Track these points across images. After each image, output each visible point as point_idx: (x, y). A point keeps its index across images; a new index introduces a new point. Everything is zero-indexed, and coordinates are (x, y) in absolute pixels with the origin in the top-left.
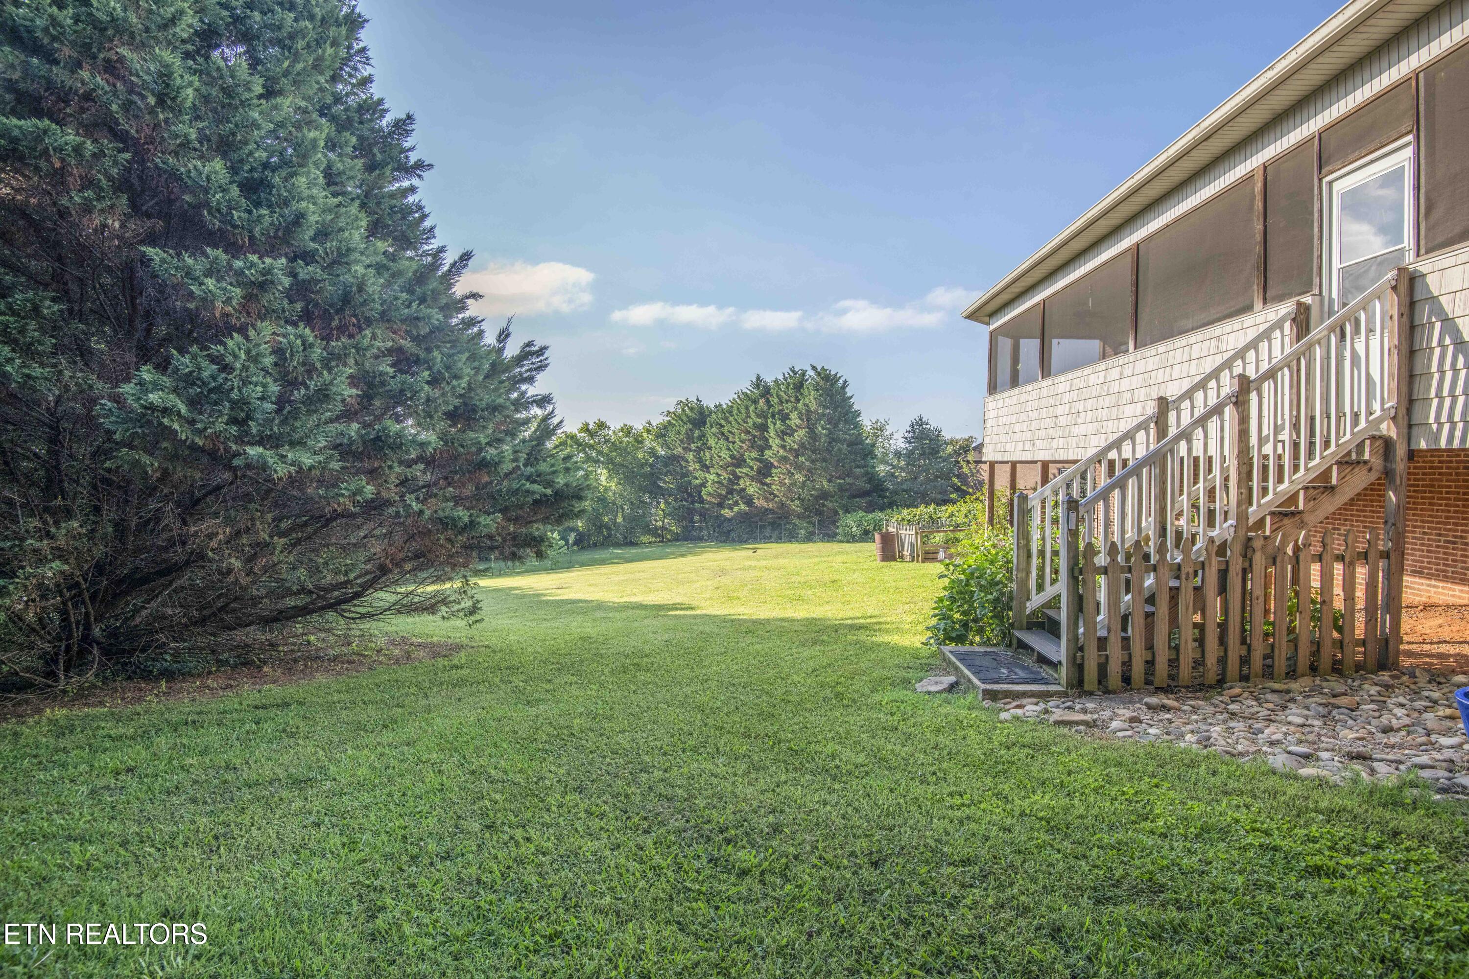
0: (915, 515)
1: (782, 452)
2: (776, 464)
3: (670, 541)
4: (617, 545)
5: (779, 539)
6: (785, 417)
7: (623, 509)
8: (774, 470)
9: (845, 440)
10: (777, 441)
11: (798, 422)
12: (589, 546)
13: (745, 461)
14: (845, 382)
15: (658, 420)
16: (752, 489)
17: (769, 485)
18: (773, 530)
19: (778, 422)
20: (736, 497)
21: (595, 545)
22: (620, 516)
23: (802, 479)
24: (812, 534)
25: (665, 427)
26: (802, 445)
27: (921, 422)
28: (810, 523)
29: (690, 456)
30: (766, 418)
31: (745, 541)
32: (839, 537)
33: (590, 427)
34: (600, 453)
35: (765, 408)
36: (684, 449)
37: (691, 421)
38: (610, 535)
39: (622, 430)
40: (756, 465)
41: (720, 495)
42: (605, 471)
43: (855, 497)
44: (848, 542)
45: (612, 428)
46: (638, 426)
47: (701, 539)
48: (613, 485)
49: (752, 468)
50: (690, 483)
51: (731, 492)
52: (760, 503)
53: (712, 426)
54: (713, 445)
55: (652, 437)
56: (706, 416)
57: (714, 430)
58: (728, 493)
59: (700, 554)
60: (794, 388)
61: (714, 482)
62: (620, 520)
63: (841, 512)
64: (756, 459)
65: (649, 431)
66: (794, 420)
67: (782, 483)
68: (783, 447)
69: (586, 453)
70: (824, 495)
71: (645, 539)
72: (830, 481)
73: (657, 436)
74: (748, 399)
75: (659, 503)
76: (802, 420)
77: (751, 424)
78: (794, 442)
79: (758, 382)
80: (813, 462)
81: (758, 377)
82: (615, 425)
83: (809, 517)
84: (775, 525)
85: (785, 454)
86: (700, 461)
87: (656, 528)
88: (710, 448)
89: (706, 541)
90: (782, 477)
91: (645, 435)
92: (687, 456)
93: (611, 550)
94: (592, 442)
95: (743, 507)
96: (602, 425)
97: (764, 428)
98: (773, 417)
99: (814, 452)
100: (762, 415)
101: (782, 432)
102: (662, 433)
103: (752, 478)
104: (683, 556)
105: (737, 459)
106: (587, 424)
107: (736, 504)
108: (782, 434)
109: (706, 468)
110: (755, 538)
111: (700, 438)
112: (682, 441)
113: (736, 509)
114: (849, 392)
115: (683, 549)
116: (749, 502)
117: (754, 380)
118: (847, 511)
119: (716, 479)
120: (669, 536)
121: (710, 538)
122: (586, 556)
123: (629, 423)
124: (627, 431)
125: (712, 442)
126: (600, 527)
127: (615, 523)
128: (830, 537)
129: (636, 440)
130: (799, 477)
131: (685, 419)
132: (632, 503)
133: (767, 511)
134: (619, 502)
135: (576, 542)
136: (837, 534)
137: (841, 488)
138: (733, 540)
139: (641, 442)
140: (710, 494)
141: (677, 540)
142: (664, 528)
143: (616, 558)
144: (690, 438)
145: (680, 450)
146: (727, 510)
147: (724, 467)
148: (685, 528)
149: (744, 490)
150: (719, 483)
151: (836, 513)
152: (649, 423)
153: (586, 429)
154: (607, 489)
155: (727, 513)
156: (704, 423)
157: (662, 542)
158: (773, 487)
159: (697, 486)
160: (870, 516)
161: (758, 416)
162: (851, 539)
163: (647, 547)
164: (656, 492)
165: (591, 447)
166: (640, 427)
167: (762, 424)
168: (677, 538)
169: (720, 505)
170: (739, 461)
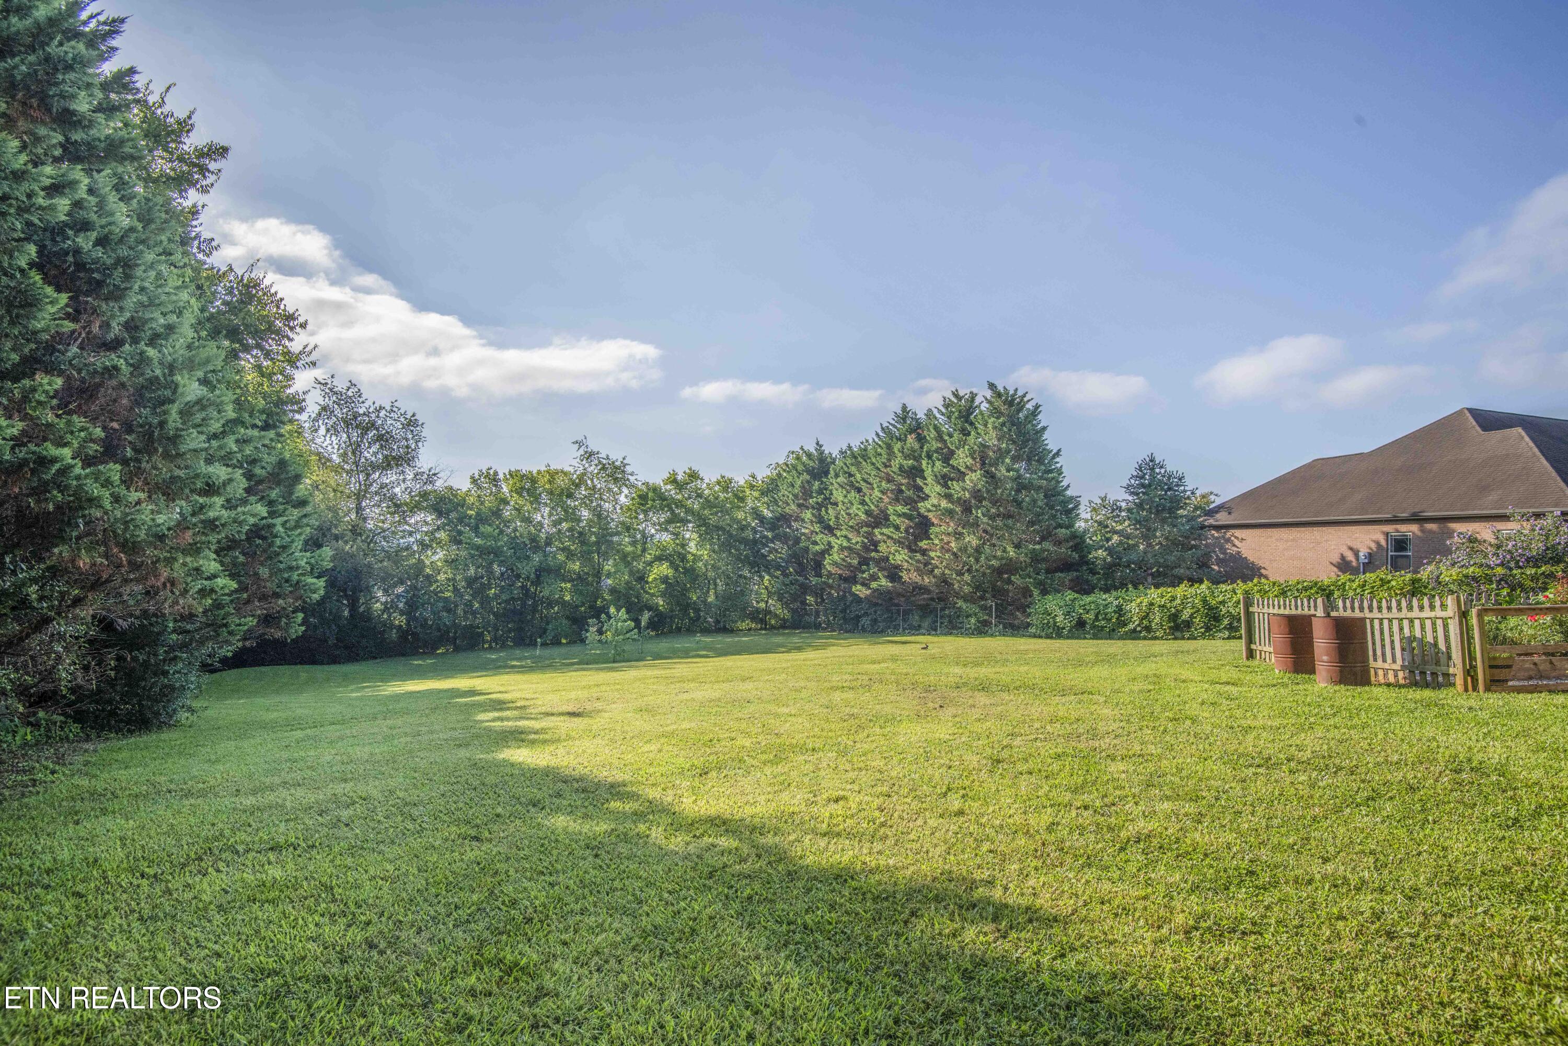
0: (1173, 599)
1: (944, 504)
2: (935, 521)
3: (773, 627)
4: (706, 631)
5: (933, 630)
6: (947, 457)
7: (716, 584)
8: (933, 530)
9: (1040, 487)
10: (938, 488)
11: (969, 461)
12: (671, 632)
13: (887, 518)
14: (1037, 407)
15: (763, 473)
16: (900, 557)
17: (924, 552)
18: (923, 617)
19: (938, 464)
20: (874, 570)
21: (679, 630)
22: (712, 592)
23: (975, 542)
24: (986, 623)
25: (773, 480)
26: (977, 495)
27: (1151, 465)
28: (984, 608)
29: (808, 515)
30: (918, 459)
31: (882, 632)
32: (1032, 630)
33: (679, 478)
34: (689, 511)
35: (917, 446)
36: (799, 506)
37: (810, 472)
38: (699, 617)
39: (719, 483)
40: (903, 523)
41: (850, 565)
42: (695, 536)
43: (1058, 570)
44: (1048, 637)
45: (707, 481)
46: (740, 479)
47: (817, 627)
48: (704, 553)
49: (897, 528)
50: (806, 550)
51: (864, 562)
52: (910, 576)
53: (837, 476)
54: (840, 498)
55: (756, 494)
56: (828, 465)
57: (841, 479)
58: (860, 564)
59: (824, 647)
60: (960, 417)
61: (842, 548)
62: (711, 598)
63: (1036, 593)
64: (904, 515)
65: (752, 487)
66: (962, 458)
67: (945, 549)
68: (948, 497)
69: (673, 512)
70: (1009, 567)
71: (743, 625)
72: (1017, 546)
73: (763, 493)
74: (889, 437)
75: (762, 578)
76: (974, 459)
77: (895, 469)
78: (964, 489)
79: (904, 414)
80: (992, 518)
81: (904, 408)
82: (710, 476)
83: (982, 598)
84: (926, 610)
85: (950, 506)
86: (821, 520)
87: (758, 611)
88: (836, 504)
89: (824, 629)
90: (946, 539)
91: (748, 492)
92: (803, 515)
93: (698, 637)
94: (679, 497)
95: (884, 582)
96: (693, 476)
97: (915, 472)
98: (929, 457)
99: (994, 503)
100: (913, 455)
101: (944, 477)
102: (770, 489)
103: (899, 542)
104: (799, 649)
105: (876, 517)
106: (675, 474)
107: (874, 578)
108: (944, 480)
109: (830, 530)
110: (896, 628)
111: (820, 492)
112: (796, 496)
113: (874, 585)
114: (1043, 419)
115: (796, 640)
116: (894, 574)
117: (899, 411)
118: (1044, 592)
119: (845, 544)
120: (773, 622)
121: (830, 627)
122: (664, 645)
123: (728, 475)
124: (725, 484)
125: (838, 495)
126: (685, 607)
127: (705, 602)
128: (1015, 629)
129: (736, 496)
130: (972, 540)
131: (800, 468)
132: (728, 577)
133: (919, 589)
134: (711, 574)
135: (652, 625)
136: (1028, 625)
137: (1036, 558)
138: (864, 630)
139: (742, 499)
140: (835, 564)
141: (783, 627)
142: (767, 612)
143: (704, 649)
144: (807, 494)
145: (793, 507)
146: (859, 587)
147: (856, 529)
148: (794, 611)
149: (887, 559)
150: (849, 548)
151: (1026, 592)
152: (753, 477)
153: (673, 480)
154: (697, 558)
155: (860, 590)
156: (826, 473)
157: (765, 629)
158: (932, 554)
159: (817, 554)
160: (1088, 599)
161: (906, 457)
162: (1056, 633)
163: (745, 635)
164: (758, 563)
165: (680, 504)
166: (742, 483)
167: (913, 468)
168: (784, 626)
169: (851, 580)
170: (879, 519)
